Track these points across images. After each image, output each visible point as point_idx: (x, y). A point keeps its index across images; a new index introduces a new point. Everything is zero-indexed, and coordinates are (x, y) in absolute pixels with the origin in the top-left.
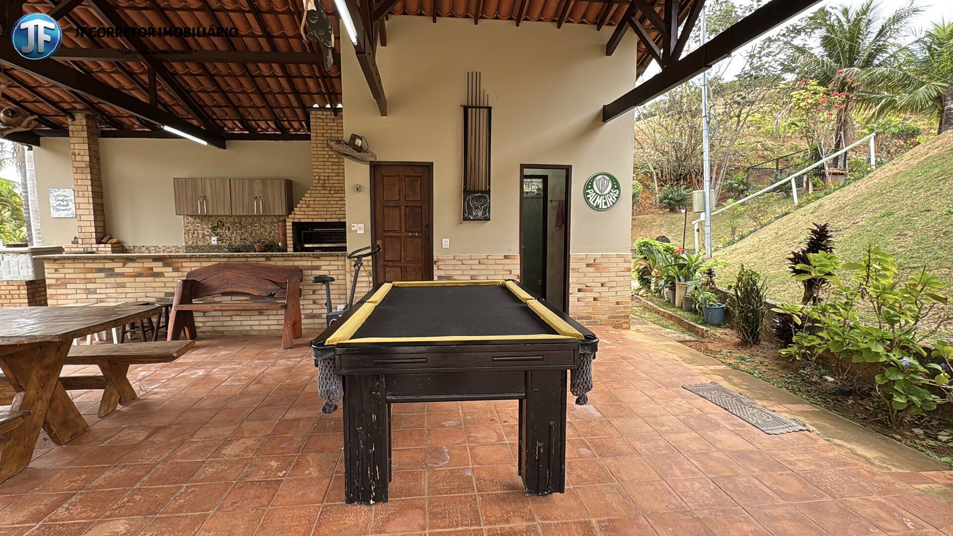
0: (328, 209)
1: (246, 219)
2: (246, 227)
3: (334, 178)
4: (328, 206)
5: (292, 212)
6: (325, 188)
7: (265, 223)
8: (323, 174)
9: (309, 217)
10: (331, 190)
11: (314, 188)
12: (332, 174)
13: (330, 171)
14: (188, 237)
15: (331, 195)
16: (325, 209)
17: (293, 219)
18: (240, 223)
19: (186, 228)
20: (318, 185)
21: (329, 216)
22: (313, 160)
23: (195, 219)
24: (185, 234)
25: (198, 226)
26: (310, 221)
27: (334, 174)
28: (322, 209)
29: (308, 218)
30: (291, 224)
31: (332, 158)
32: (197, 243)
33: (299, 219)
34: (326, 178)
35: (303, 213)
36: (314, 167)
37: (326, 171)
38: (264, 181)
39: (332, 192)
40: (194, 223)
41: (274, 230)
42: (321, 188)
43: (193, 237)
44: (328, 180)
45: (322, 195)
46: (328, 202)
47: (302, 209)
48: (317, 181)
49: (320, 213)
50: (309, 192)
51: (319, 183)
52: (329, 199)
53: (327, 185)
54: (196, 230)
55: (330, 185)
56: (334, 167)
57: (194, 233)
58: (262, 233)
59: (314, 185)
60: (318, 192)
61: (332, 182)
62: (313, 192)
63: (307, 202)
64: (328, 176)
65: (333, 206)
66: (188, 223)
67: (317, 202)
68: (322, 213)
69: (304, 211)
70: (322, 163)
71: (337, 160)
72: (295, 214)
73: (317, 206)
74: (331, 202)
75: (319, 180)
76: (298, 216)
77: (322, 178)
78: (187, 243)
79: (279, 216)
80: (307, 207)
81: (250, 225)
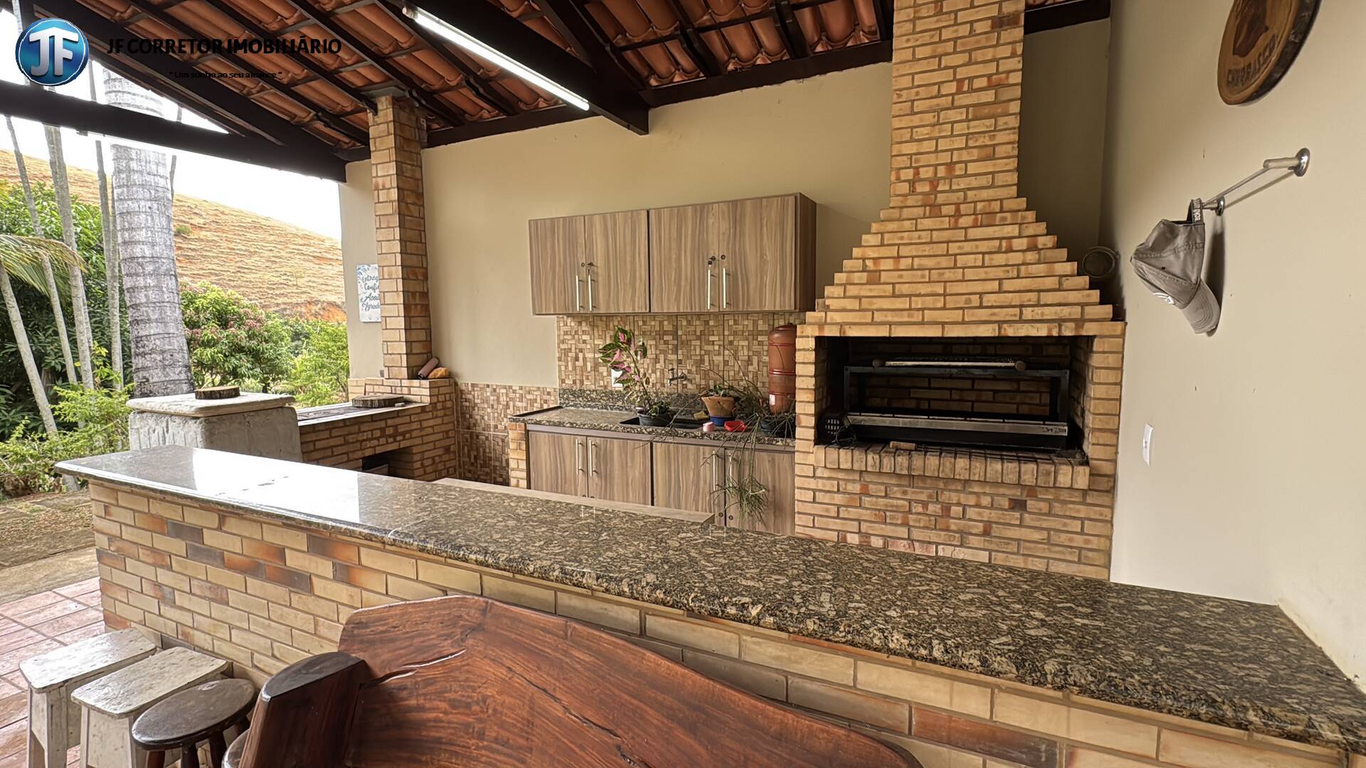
0: (952, 288)
1: (689, 323)
2: (687, 343)
3: (972, 168)
4: (948, 275)
5: (819, 301)
6: (934, 209)
7: (735, 333)
8: (932, 159)
9: (879, 317)
10: (958, 214)
11: (896, 213)
12: (965, 157)
13: (960, 142)
14: (566, 366)
15: (960, 234)
16: (939, 289)
17: (821, 325)
18: (675, 334)
19: (563, 346)
20: (911, 201)
21: (957, 316)
22: (896, 109)
23: (580, 323)
24: (560, 359)
25: (584, 342)
26: (882, 332)
27: (975, 154)
28: (924, 289)
29: (873, 323)
30: (811, 344)
31: (972, 90)
32: (582, 382)
33: (841, 325)
34: (942, 171)
35: (854, 304)
36: (897, 136)
37: (943, 145)
38: (735, 206)
39: (964, 221)
40: (576, 333)
41: (758, 353)
42: (920, 211)
43: (575, 367)
44: (950, 177)
45: (925, 236)
46: (944, 262)
47: (852, 290)
48: (905, 188)
49: (917, 302)
50: (875, 227)
51: (913, 191)
52: (954, 248)
53: (941, 198)
54: (581, 351)
55: (954, 197)
56: (978, 126)
57: (577, 359)
58: (726, 363)
59: (895, 202)
60: (907, 225)
61: (963, 183)
62: (892, 226)
63: (869, 263)
64: (950, 166)
65: (970, 274)
66: (566, 333)
67: (905, 263)
68: (929, 301)
69: (860, 298)
70: (929, 118)
71: (989, 96)
72: (827, 309)
73: (907, 276)
74: (961, 260)
75: (912, 183)
76: (838, 317)
77: (926, 173)
78: (563, 381)
79: (774, 313)
80: (869, 283)
81: (699, 338)
